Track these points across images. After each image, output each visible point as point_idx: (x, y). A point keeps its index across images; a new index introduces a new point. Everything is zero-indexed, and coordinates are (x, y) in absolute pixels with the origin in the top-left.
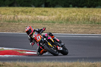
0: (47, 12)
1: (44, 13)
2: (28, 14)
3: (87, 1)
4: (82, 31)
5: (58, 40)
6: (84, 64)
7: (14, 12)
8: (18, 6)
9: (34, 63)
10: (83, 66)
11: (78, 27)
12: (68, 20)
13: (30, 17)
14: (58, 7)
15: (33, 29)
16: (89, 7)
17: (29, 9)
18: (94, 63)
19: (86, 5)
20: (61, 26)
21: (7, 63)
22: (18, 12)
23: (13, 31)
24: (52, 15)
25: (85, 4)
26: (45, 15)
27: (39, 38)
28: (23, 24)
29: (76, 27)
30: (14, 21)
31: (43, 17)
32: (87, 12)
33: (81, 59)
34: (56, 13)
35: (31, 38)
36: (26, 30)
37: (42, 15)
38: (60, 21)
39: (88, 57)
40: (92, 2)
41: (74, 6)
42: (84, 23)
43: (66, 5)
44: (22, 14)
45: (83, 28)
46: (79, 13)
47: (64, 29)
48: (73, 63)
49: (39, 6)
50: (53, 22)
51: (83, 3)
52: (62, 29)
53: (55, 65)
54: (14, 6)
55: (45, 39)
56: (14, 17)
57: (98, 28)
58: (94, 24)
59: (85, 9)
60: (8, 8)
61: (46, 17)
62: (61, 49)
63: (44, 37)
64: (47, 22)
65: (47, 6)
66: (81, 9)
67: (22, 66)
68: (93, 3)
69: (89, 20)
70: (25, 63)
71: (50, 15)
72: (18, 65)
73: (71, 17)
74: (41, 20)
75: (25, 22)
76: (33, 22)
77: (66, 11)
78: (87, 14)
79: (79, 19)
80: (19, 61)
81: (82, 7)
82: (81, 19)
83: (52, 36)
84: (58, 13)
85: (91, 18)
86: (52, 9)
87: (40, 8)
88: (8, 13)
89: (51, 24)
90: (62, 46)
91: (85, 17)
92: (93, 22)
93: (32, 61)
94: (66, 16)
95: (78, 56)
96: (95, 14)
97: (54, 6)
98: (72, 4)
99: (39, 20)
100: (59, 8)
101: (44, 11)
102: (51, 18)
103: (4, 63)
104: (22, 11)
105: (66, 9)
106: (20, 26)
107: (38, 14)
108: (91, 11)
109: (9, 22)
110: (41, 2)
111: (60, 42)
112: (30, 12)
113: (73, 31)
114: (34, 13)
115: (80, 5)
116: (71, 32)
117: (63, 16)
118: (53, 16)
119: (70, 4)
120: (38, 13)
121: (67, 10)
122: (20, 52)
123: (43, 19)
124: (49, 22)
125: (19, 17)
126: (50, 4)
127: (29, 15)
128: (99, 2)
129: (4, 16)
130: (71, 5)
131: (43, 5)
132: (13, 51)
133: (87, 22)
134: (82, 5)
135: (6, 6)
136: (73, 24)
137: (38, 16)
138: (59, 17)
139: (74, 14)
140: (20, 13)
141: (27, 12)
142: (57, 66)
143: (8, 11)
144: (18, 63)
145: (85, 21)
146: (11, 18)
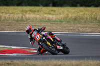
0: (54, 11)
1: (52, 12)
2: (36, 13)
3: (95, 1)
4: (89, 30)
6: (91, 62)
7: (22, 11)
8: (26, 6)
9: (41, 61)
10: (90, 64)
11: (85, 26)
12: (75, 19)
13: (38, 16)
14: (66, 6)
17: (37, 8)
19: (93, 5)
20: (68, 25)
21: (15, 61)
22: (26, 12)
23: (21, 30)
24: (60, 14)
25: (92, 3)
26: (53, 14)
28: (31, 23)
29: (83, 26)
30: (22, 20)
31: (51, 16)
32: (94, 12)
33: (88, 58)
34: (63, 12)
36: (26, 29)
37: (50, 14)
38: (68, 20)
41: (81, 6)
42: (92, 22)
43: (74, 5)
44: (30, 14)
45: (90, 27)
46: (86, 13)
47: (72, 28)
49: (47, 5)
50: (61, 21)
51: (90, 3)
52: (69, 28)
54: (22, 6)
55: (44, 38)
56: (22, 16)
59: (93, 9)
60: (16, 7)
61: (54, 16)
62: (61, 48)
64: (55, 21)
65: (54, 5)
66: (88, 8)
69: (96, 19)
70: (33, 62)
71: (57, 14)
72: (26, 64)
73: (79, 17)
74: (48, 19)
75: (33, 21)
76: (41, 21)
77: (74, 10)
78: (94, 14)
79: (87, 18)
80: (27, 59)
81: (89, 6)
82: (88, 18)
84: (66, 12)
85: (98, 17)
86: (60, 8)
87: (48, 8)
88: (16, 12)
89: (59, 23)
90: (63, 45)
91: (93, 16)
93: (40, 60)
94: (74, 15)
95: (86, 55)
97: (61, 5)
99: (47, 19)
101: (52, 11)
102: (58, 17)
103: (12, 62)
104: (30, 11)
107: (46, 14)
108: (98, 10)
109: (18, 21)
112: (38, 11)
113: (81, 30)
114: (42, 12)
115: (87, 4)
116: (79, 31)
117: (70, 15)
118: (61, 16)
119: (78, 3)
120: (46, 12)
122: (28, 51)
123: (51, 18)
124: (57, 22)
125: (27, 16)
126: (58, 3)
127: (37, 15)
129: (12, 15)
130: (79, 5)
131: (51, 5)
132: (21, 50)
133: (95, 21)
134: (90, 4)
135: (14, 5)
136: (80, 23)
137: (46, 16)
138: (66, 16)
139: (82, 13)
140: (28, 12)
141: (35, 11)
142: (64, 64)
144: (26, 61)
145: (92, 21)
146: (19, 17)
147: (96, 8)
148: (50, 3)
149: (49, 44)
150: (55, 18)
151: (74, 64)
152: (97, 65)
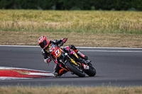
0: (59, 16)
1: (56, 18)
2: (33, 19)
3: (116, 2)
4: (108, 43)
5: (83, 56)
6: (111, 89)
7: (14, 16)
8: (18, 8)
9: (40, 88)
10: (110, 92)
11: (103, 37)
12: (89, 28)
13: (35, 23)
14: (75, 9)
15: (48, 40)
16: (118, 9)
17: (34, 12)
18: (125, 88)
19: (114, 7)
20: (79, 37)
21: (3, 88)
22: (18, 17)
23: (11, 43)
24: (67, 20)
25: (112, 5)
26: (57, 21)
27: (58, 53)
28: (25, 33)
29: (100, 37)
30: (13, 29)
31: (53, 24)
32: (115, 17)
34: (71, 18)
35: (46, 52)
36: (40, 42)
37: (53, 20)
38: (78, 30)
39: (116, 79)
40: (123, 2)
41: (97, 9)
42: (112, 32)
43: (86, 7)
44: (24, 20)
45: (110, 39)
46: (104, 19)
47: (83, 40)
48: (96, 88)
49: (48, 8)
50: (68, 31)
51: (110, 4)
52: (80, 41)
53: (70, 91)
54: (13, 8)
55: (66, 54)
56: (13, 24)
57: (131, 40)
58: (125, 33)
59: (113, 13)
60: (4, 11)
61: (58, 23)
63: (65, 51)
64: (60, 31)
65: (59, 7)
66: (107, 12)
67: (24, 92)
68: (124, 4)
69: (118, 27)
70: (28, 89)
71: (63, 21)
72: (18, 91)
73: (93, 24)
74: (50, 28)
75: (28, 30)
76: (39, 30)
77: (87, 15)
78: (115, 20)
79: (105, 27)
80: (20, 85)
82: (107, 26)
83: (75, 49)
84: (75, 18)
85: (121, 25)
86: (67, 12)
87: (50, 11)
88: (5, 18)
89: (65, 33)
90: (88, 64)
91: (113, 23)
92: (125, 30)
94: (87, 22)
95: (103, 79)
96: (127, 19)
97: (69, 8)
98: (95, 6)
99: (48, 27)
100: (76, 12)
101: (56, 16)
102: (64, 25)
104: (24, 16)
105: (86, 12)
106: (21, 37)
107: (47, 20)
108: (121, 15)
109: (6, 30)
110: (51, 3)
111: (86, 58)
112: (36, 17)
113: (96, 43)
114: (41, 18)
115: (105, 6)
116: (93, 44)
117: (81, 22)
118: (68, 23)
119: (92, 5)
120: (47, 18)
121: (88, 13)
122: (21, 73)
123: (54, 26)
124: (63, 31)
125: (20, 23)
126: (64, 5)
127: (34, 21)
128: (132, 3)
130: (93, 7)
131: (54, 7)
133: (116, 31)
134: (109, 7)
135: (1, 8)
136: (95, 33)
137: (47, 23)
138: (76, 23)
139: (98, 19)
140: (22, 18)
141: (31, 17)
142: (72, 92)
143: (5, 15)
144: (18, 88)
145: (113, 30)
146: (8, 25)
147: (118, 12)
148: (52, 5)
149: (74, 62)
150: (59, 26)
151: (86, 92)
152: (120, 93)
